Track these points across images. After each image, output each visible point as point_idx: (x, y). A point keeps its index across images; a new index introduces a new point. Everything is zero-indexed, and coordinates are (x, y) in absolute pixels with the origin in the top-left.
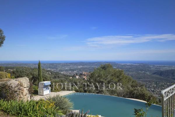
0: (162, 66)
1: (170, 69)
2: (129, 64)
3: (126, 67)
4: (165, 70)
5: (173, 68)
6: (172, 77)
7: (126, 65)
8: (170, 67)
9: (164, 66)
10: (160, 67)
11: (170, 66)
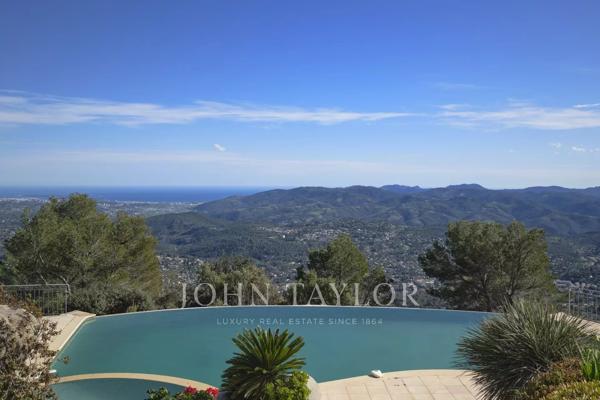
0: (138, 205)
1: (163, 211)
2: (23, 199)
3: (14, 210)
4: (147, 216)
5: (170, 210)
6: (170, 237)
7: (10, 202)
8: (163, 206)
9: (143, 205)
10: (133, 206)
11: (164, 203)
